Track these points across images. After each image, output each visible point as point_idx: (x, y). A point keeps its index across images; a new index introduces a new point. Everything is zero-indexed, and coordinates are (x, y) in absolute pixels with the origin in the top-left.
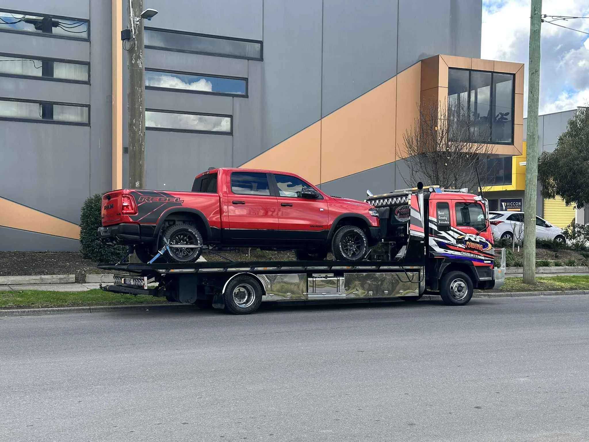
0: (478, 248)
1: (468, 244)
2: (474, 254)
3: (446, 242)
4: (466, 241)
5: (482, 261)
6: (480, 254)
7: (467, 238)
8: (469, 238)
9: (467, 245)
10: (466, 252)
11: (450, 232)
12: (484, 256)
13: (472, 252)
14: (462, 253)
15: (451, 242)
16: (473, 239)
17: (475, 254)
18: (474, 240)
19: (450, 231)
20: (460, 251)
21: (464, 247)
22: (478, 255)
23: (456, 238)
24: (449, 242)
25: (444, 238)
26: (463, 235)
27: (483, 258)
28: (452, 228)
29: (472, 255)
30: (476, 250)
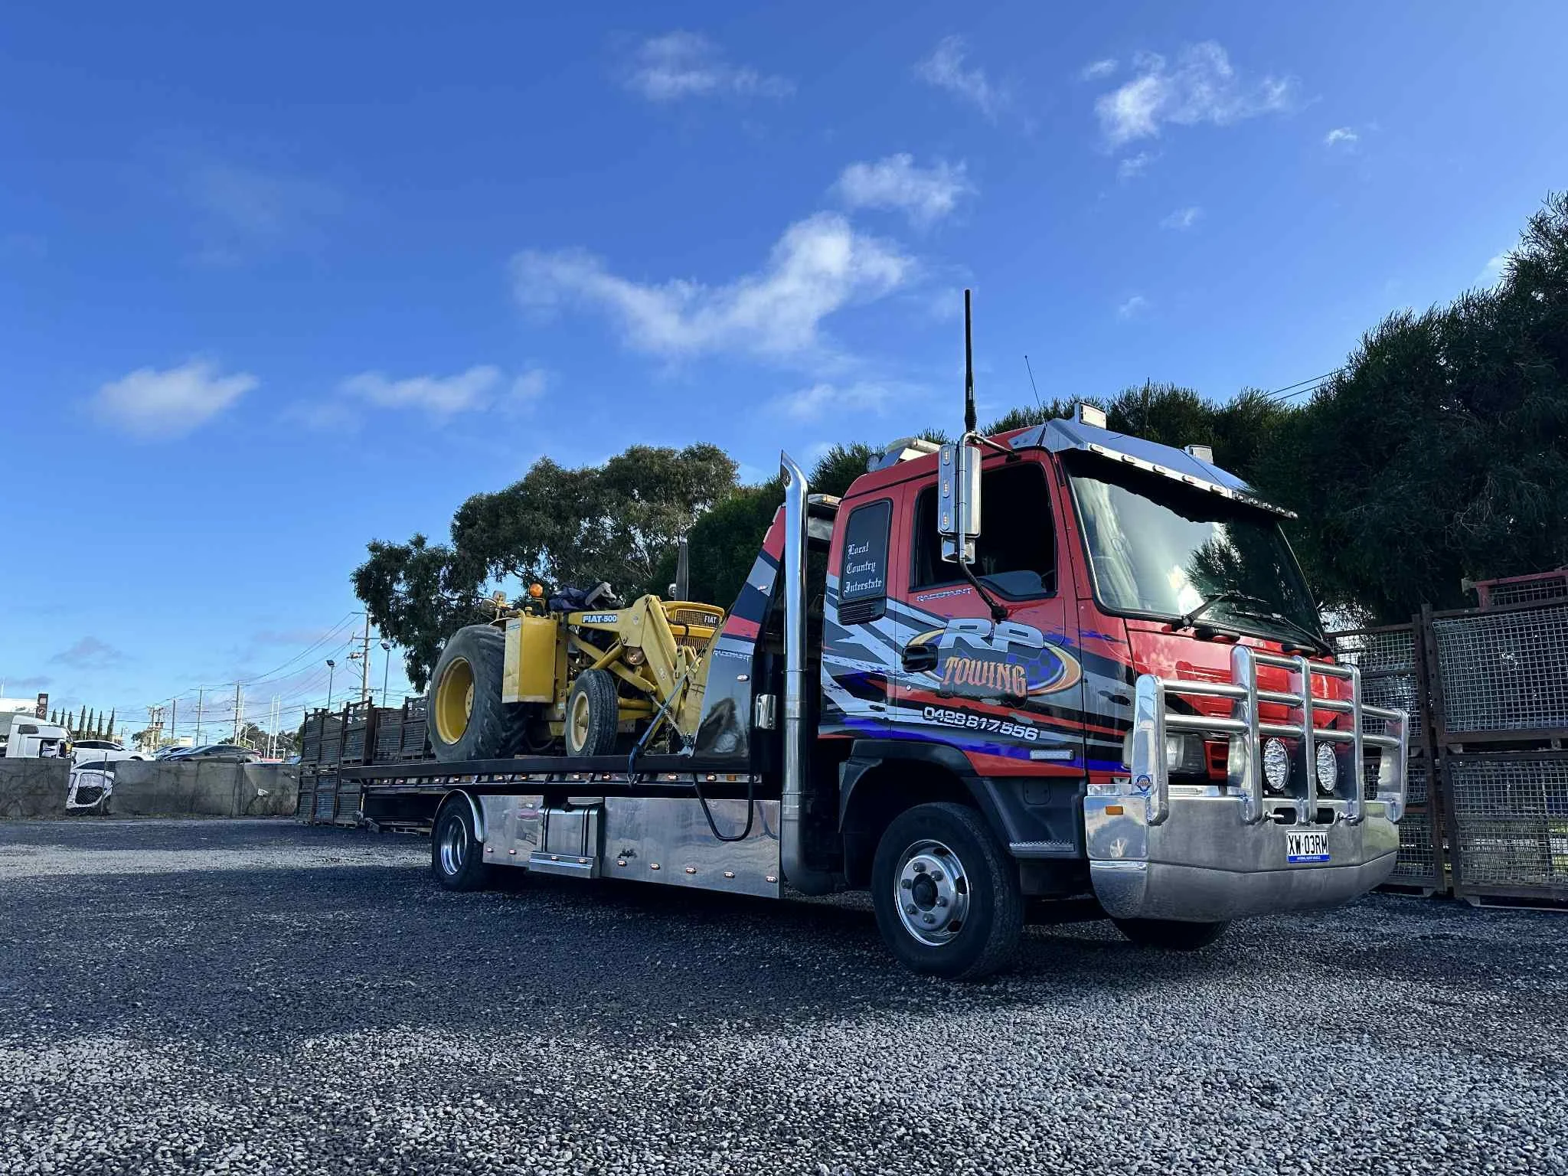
0: (1003, 685)
1: (954, 669)
2: (980, 715)
3: (867, 667)
4: (947, 653)
5: (1021, 748)
6: (1013, 714)
7: (948, 641)
8: (959, 639)
9: (949, 672)
10: (946, 708)
11: (884, 625)
12: (1035, 724)
13: (970, 704)
14: (930, 713)
15: (884, 667)
16: (974, 640)
17: (989, 716)
18: (985, 645)
19: (884, 619)
20: (921, 706)
22: (1003, 719)
23: (903, 645)
24: (876, 665)
26: (933, 628)
27: (1029, 734)
28: (890, 605)
29: (973, 722)
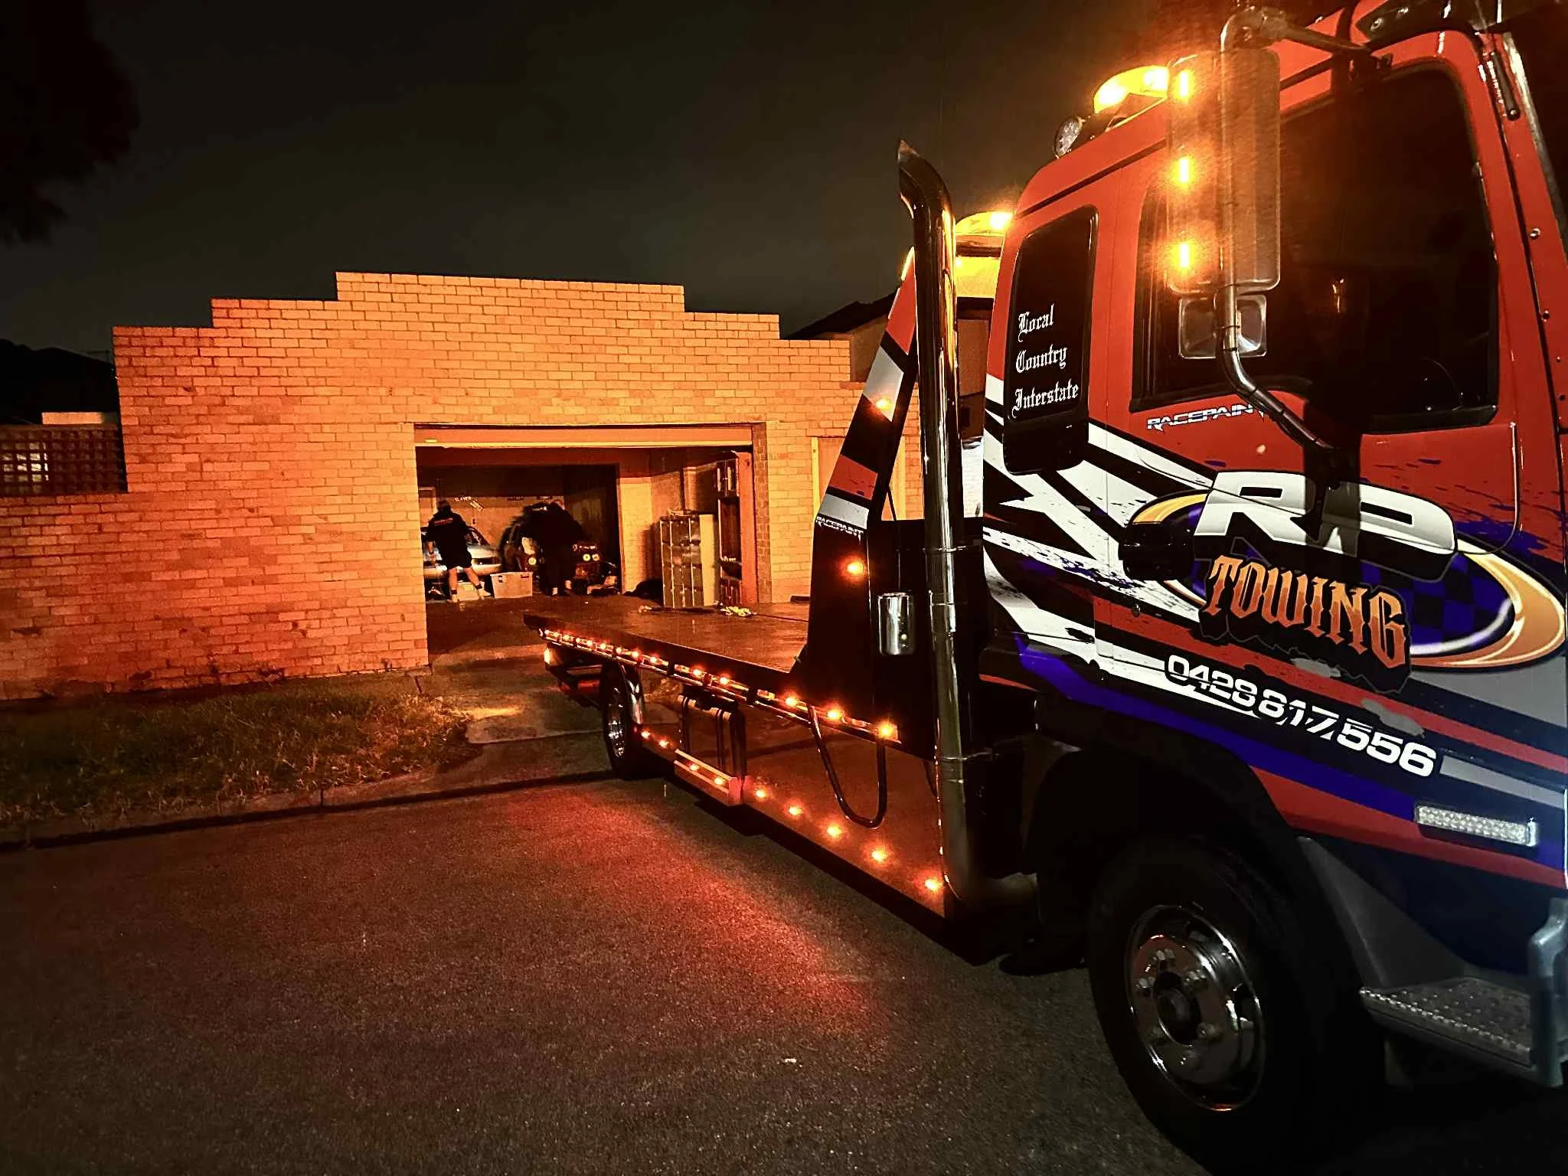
0: (1346, 632)
1: (1230, 583)
2: (1292, 694)
3: (1054, 557)
4: (1215, 546)
6: (1371, 704)
7: (1214, 521)
8: (1239, 518)
9: (1219, 588)
10: (1215, 666)
11: (1083, 476)
12: (1428, 738)
13: (1269, 665)
14: (1179, 668)
15: (1088, 564)
16: (1274, 522)
17: (1311, 699)
19: (1085, 465)
20: (1160, 652)
21: (1194, 615)
22: (1346, 712)
23: (1122, 520)
24: (1073, 558)
25: (1042, 529)
26: (1182, 490)
27: (1413, 760)
28: (1097, 437)
29: (1273, 706)
30: (1320, 649)
